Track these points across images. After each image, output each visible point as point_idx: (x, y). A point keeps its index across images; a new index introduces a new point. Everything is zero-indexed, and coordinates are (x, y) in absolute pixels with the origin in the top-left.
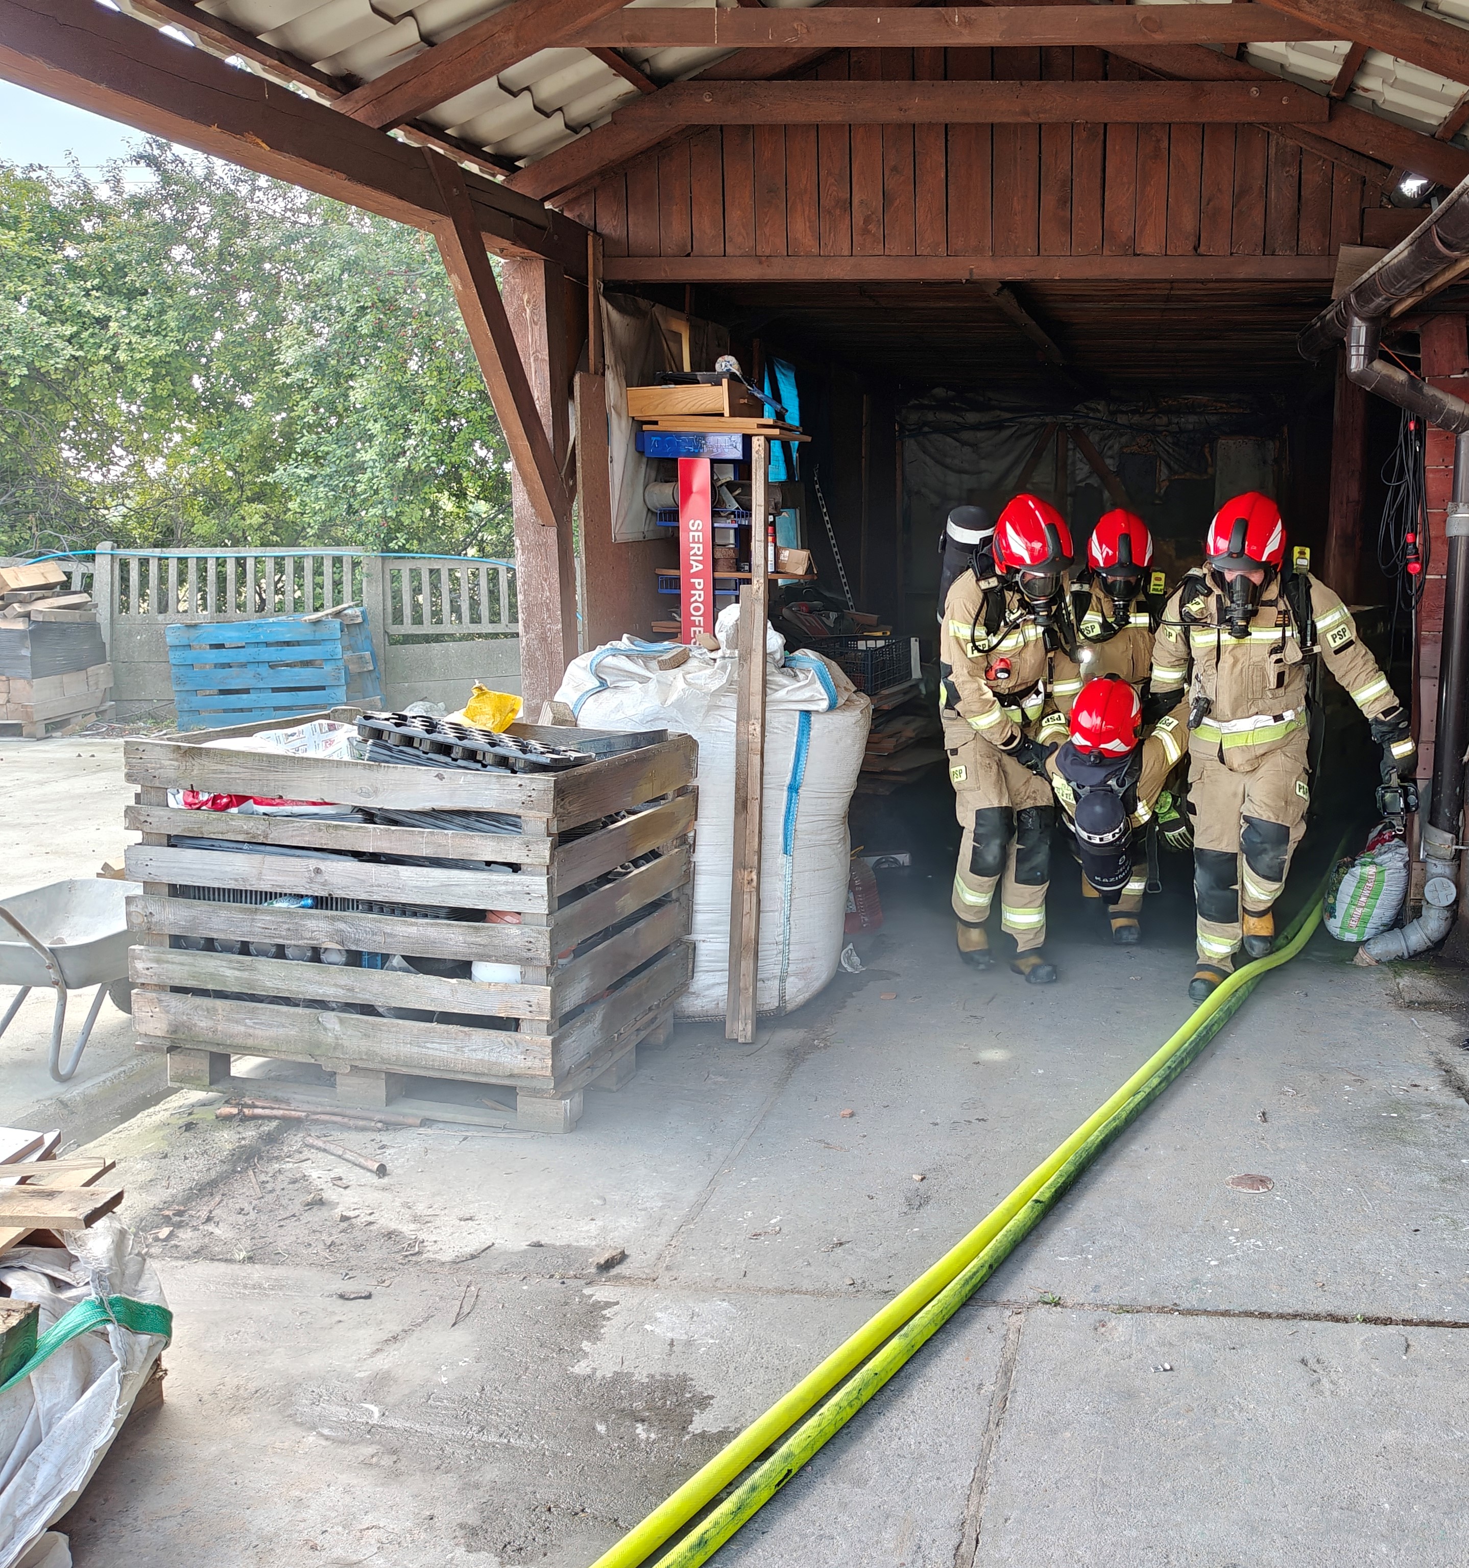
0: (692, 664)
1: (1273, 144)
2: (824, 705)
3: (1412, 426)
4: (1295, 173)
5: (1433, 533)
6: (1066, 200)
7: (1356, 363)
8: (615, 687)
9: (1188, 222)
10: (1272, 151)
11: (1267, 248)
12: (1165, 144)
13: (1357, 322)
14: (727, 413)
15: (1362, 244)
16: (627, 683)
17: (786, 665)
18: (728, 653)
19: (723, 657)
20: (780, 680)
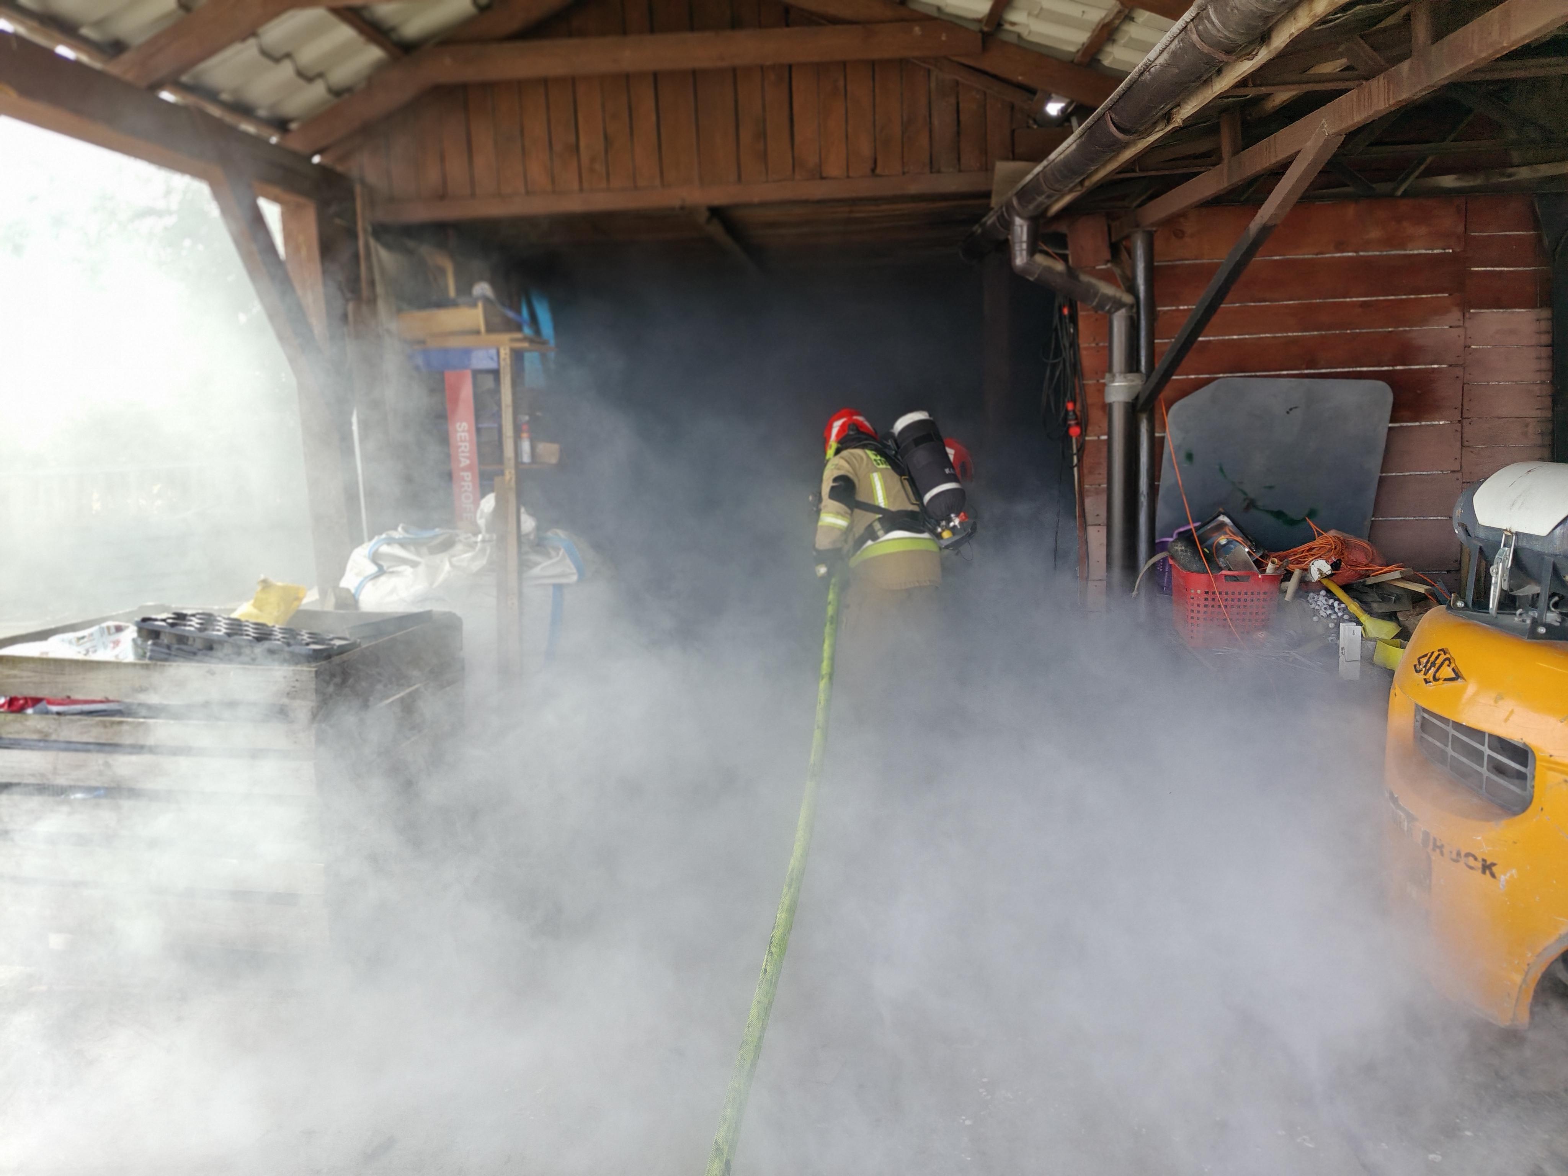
0: (459, 547)
1: (933, 79)
2: (574, 578)
3: (1066, 311)
4: (953, 100)
5: (1090, 401)
6: (761, 135)
7: (1020, 259)
8: (392, 573)
9: (865, 148)
10: (933, 85)
11: (933, 166)
12: (841, 83)
14: (483, 328)
15: (1014, 159)
16: (401, 568)
17: (539, 545)
18: (487, 536)
19: (483, 541)
20: (534, 558)
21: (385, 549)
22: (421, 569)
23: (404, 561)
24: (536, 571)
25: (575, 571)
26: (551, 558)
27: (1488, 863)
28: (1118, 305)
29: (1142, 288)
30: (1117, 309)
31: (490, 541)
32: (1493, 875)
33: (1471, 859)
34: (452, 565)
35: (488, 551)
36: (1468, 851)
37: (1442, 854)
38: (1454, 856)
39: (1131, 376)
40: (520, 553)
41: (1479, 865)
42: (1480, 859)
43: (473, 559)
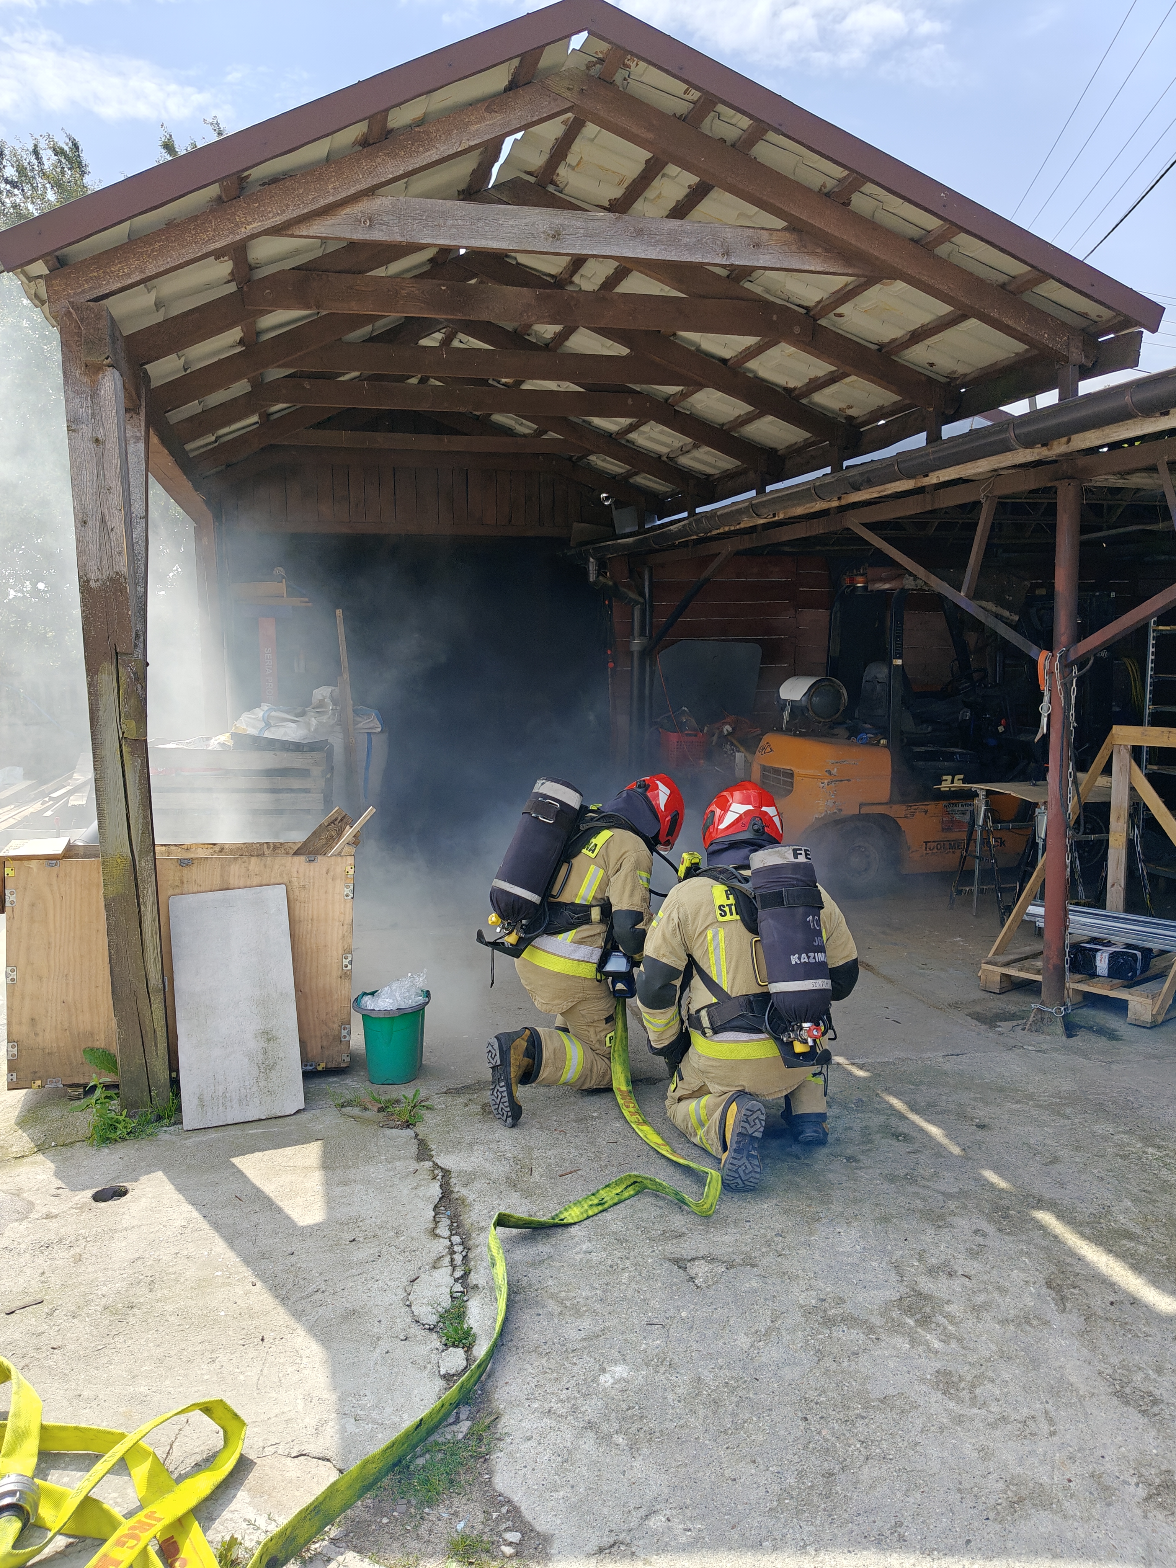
1: (542, 477)
2: (379, 730)
3: (607, 602)
4: (551, 489)
5: (619, 649)
6: (451, 499)
7: (592, 578)
9: (506, 509)
10: (542, 480)
11: (541, 522)
12: (494, 476)
13: (592, 560)
14: (285, 595)
15: (582, 522)
20: (359, 719)
22: (301, 723)
23: (285, 720)
25: (379, 725)
28: (638, 603)
29: (647, 595)
30: (635, 605)
34: (317, 721)
35: (336, 715)
39: (642, 638)
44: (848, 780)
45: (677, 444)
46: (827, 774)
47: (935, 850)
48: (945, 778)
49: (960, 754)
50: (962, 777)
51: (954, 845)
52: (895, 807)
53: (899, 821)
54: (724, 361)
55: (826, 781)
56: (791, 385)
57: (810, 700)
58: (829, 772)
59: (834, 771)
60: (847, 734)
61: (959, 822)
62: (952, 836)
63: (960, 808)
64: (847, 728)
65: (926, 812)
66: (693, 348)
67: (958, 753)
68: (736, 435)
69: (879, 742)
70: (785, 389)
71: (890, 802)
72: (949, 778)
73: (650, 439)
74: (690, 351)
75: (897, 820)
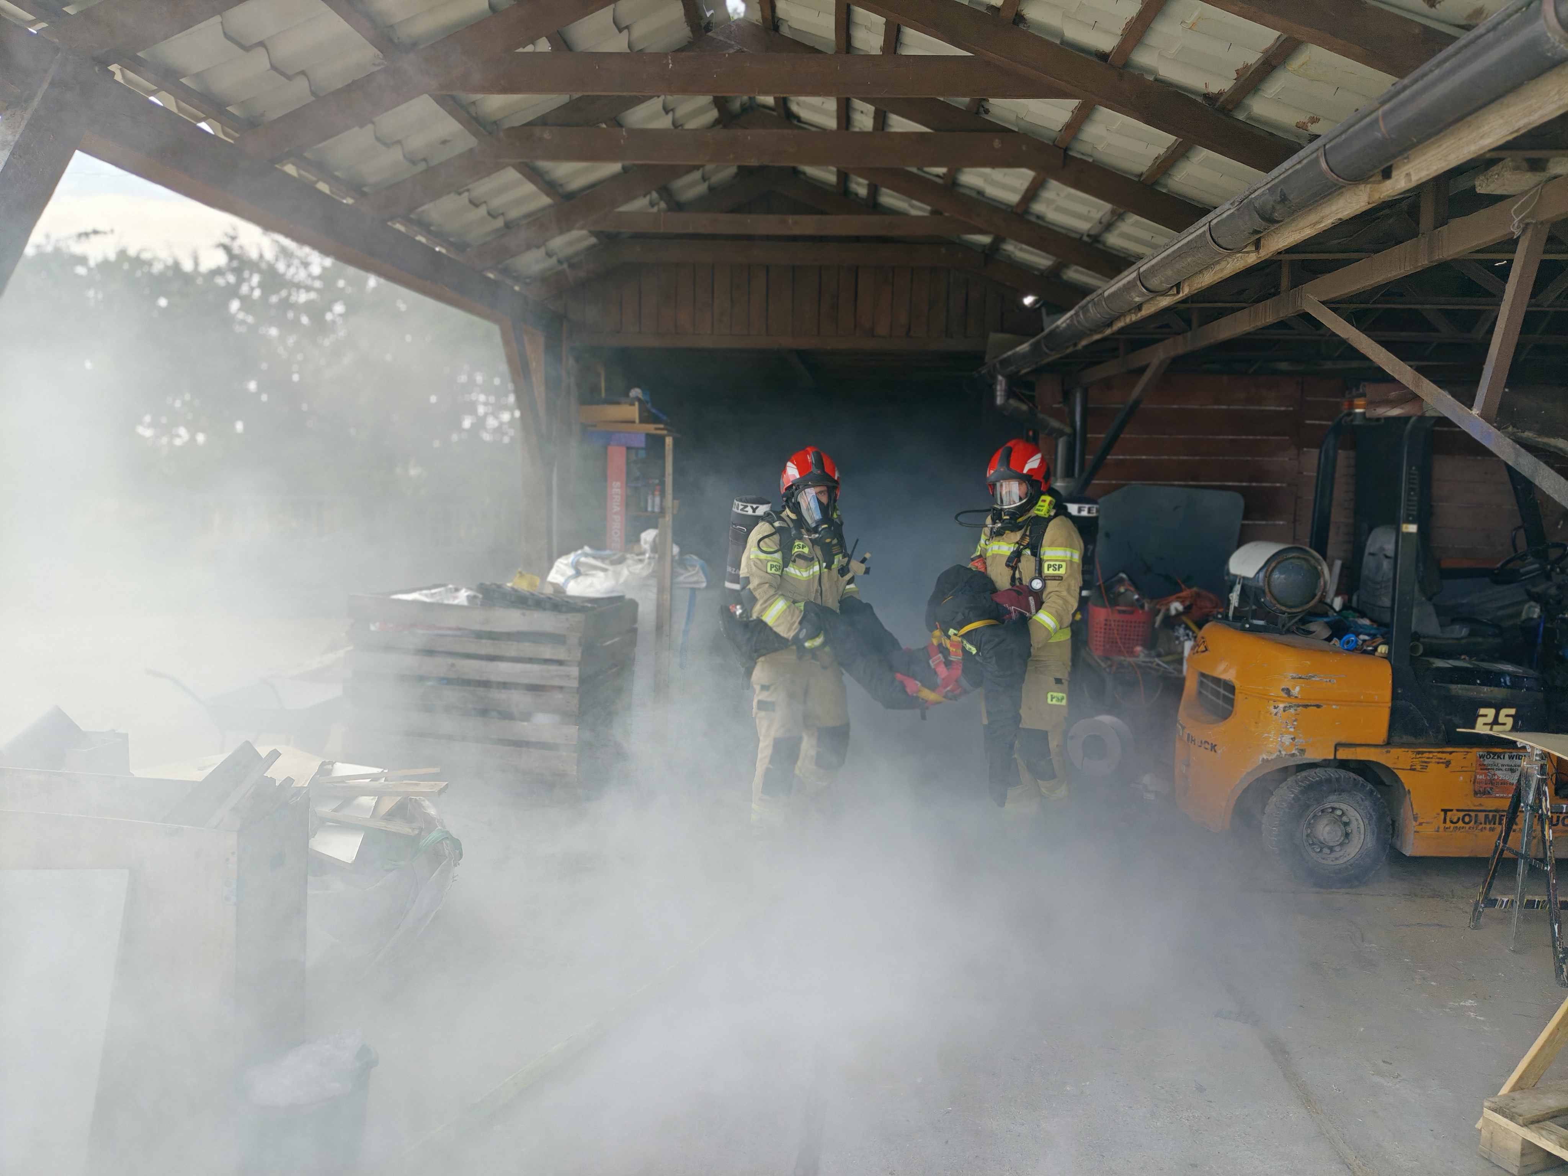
1: (952, 278)
2: (704, 585)
4: (964, 292)
6: (835, 304)
7: (999, 401)
8: (588, 575)
9: (903, 318)
10: (951, 281)
11: (948, 332)
12: (891, 277)
13: (1000, 378)
14: (637, 420)
15: (1002, 331)
16: (594, 572)
17: (681, 563)
18: (652, 555)
19: (649, 558)
20: (681, 571)
21: (583, 559)
22: (610, 573)
23: (595, 568)
24: (681, 578)
25: (704, 580)
26: (689, 571)
27: (1214, 744)
28: (1061, 434)
29: (1078, 423)
30: (1061, 437)
31: (654, 558)
32: (1215, 751)
33: (1207, 744)
34: (629, 571)
35: (653, 564)
36: (1207, 740)
37: (1195, 744)
38: (1199, 744)
39: (1067, 480)
40: (672, 567)
41: (1209, 747)
42: (1210, 743)
43: (643, 568)
44: (1318, 706)
45: (1097, 215)
46: (1283, 694)
47: (1460, 824)
48: (1482, 711)
49: (1512, 676)
50: (1512, 711)
51: (1492, 817)
52: (1396, 752)
53: (1401, 775)
54: (1103, 57)
55: (1281, 706)
56: (1214, 89)
57: (1268, 577)
58: (1287, 691)
59: (1296, 691)
60: (1327, 633)
61: (1504, 783)
62: (1490, 803)
63: (1507, 761)
64: (1327, 623)
65: (1448, 764)
66: (1058, 42)
67: (1509, 674)
68: (1164, 191)
69: (1376, 649)
70: (1206, 96)
71: (1389, 743)
72: (1491, 712)
73: (1059, 209)
74: (1053, 44)
75: (1395, 771)
